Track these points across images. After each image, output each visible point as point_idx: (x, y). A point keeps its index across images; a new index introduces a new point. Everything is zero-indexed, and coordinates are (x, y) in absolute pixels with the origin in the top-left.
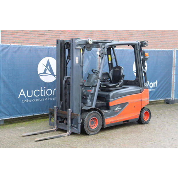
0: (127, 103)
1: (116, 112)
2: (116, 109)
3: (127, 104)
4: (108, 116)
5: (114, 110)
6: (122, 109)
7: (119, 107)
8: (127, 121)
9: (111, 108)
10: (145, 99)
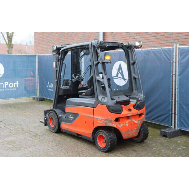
0: (78, 114)
1: (69, 120)
2: (70, 117)
3: (78, 116)
5: (68, 118)
6: (75, 119)
7: (72, 116)
9: (66, 114)
10: (98, 117)
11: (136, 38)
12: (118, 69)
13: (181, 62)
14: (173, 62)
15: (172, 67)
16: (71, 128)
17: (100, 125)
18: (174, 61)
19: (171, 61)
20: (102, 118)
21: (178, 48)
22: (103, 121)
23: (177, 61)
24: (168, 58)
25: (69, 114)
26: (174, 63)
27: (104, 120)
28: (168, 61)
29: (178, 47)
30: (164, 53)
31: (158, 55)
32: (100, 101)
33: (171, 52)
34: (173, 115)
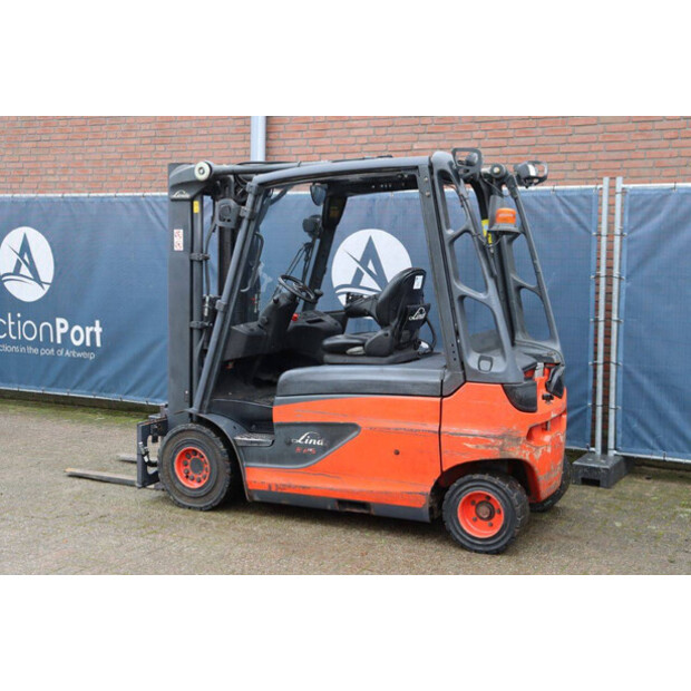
0: (354, 427)
1: (298, 449)
2: (300, 441)
3: (356, 433)
4: (262, 460)
5: (289, 443)
6: (331, 446)
7: (312, 437)
8: (363, 505)
9: (277, 431)
10: (466, 430)
11: (415, 147)
12: (359, 259)
13: (634, 234)
14: (599, 235)
15: (594, 251)
16: (307, 484)
17: (478, 459)
18: (604, 231)
19: (590, 233)
20: (486, 433)
21: (619, 189)
22: (493, 441)
23: (617, 231)
24: (579, 222)
25: (293, 428)
26: (604, 240)
27: (494, 437)
28: (581, 231)
29: (620, 184)
30: (563, 204)
31: (541, 209)
32: (474, 371)
33: (591, 200)
34: (599, 411)
